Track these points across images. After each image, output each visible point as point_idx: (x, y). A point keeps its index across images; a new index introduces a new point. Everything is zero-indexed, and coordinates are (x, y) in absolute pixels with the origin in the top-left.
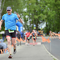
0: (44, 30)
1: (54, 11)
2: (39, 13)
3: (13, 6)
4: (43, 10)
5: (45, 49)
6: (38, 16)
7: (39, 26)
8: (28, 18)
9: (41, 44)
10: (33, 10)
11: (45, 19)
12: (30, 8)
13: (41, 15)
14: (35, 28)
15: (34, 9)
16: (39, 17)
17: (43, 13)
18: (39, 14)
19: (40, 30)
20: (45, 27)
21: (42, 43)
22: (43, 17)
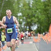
5: (35, 47)
6: (31, 19)
14: (28, 29)
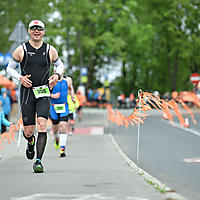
0: (113, 88)
1: (149, 26)
2: (98, 31)
3: (15, 5)
4: (112, 19)
5: (117, 150)
7: (97, 74)
8: (62, 45)
9: (105, 132)
10: (80, 18)
11: (118, 49)
12: (69, 12)
13: (107, 35)
14: (84, 79)
15: (85, 14)
16: (98, 44)
17: (112, 31)
18: (101, 34)
19: (100, 85)
20: (117, 78)
21: (107, 131)
22: (113, 43)
